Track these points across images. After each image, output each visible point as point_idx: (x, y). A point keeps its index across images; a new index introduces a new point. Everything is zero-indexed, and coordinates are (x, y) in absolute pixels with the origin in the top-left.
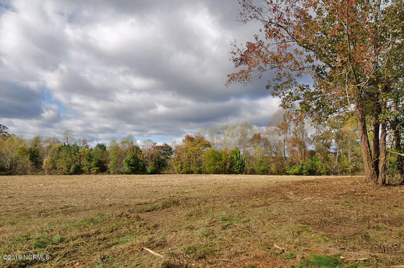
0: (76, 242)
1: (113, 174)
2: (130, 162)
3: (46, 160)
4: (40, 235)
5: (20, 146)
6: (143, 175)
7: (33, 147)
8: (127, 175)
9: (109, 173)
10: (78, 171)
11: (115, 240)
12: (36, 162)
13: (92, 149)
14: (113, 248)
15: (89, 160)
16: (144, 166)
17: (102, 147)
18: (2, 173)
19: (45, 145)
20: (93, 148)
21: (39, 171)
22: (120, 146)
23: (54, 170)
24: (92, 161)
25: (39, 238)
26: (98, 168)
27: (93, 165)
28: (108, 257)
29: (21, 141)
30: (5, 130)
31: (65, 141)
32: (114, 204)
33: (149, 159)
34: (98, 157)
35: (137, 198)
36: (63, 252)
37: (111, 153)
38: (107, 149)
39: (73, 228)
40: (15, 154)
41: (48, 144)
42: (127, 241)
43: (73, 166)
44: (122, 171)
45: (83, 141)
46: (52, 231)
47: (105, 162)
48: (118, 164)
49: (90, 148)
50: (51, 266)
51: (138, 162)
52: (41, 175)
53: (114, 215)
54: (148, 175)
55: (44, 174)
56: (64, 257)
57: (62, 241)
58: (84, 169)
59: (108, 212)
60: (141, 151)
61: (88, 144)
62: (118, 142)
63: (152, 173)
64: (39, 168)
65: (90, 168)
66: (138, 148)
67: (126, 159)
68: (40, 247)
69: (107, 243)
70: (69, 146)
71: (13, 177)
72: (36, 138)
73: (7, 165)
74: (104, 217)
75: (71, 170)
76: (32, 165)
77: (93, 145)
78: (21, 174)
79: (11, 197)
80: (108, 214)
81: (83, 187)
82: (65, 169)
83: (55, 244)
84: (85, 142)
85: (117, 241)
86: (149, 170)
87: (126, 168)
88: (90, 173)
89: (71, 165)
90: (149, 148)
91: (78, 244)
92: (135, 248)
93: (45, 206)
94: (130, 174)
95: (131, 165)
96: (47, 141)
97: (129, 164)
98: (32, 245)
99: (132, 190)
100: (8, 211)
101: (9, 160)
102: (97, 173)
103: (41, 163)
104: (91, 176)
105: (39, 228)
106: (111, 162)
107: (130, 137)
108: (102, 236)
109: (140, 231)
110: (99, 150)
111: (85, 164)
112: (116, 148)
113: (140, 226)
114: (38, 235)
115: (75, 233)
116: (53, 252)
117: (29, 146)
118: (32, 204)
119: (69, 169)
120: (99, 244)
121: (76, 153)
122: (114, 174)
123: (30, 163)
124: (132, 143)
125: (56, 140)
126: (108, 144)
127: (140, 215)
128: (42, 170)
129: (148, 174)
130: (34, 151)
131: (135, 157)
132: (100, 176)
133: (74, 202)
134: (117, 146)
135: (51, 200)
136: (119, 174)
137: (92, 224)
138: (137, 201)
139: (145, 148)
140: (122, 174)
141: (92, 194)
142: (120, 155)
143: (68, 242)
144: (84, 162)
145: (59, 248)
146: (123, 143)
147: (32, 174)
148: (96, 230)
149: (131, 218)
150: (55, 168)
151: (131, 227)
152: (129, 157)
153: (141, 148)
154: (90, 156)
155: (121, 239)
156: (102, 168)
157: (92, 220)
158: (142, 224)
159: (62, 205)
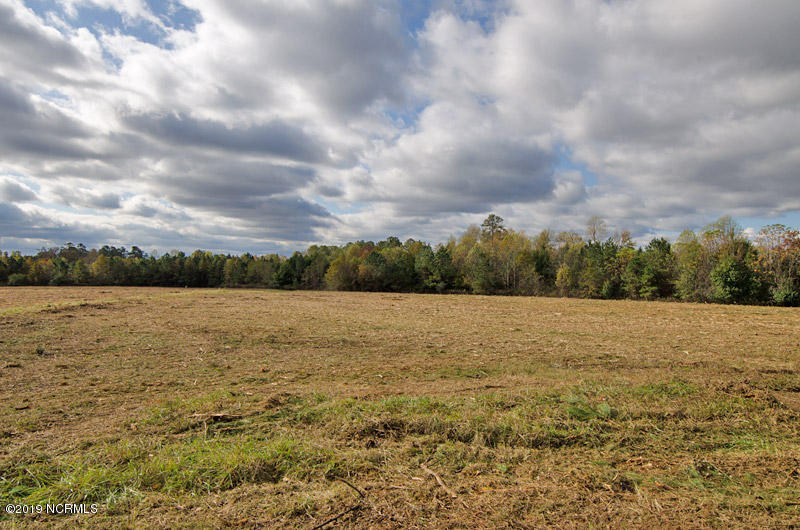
0: (639, 423)
1: (688, 301)
2: (728, 276)
3: (561, 272)
4: (576, 398)
5: (522, 249)
6: (763, 308)
7: (540, 249)
8: (722, 305)
9: (679, 299)
10: (616, 293)
11: (721, 438)
12: (547, 276)
13: (640, 250)
14: (719, 453)
15: (637, 272)
16: (765, 287)
17: (662, 246)
18: (500, 291)
19: (558, 246)
20: (644, 250)
21: (551, 291)
22: (702, 242)
23: (573, 290)
24: (642, 273)
25: (574, 404)
26: (654, 288)
27: (644, 281)
28: (713, 469)
29: (522, 240)
30: (500, 224)
31: (590, 237)
32: (705, 365)
33: (779, 270)
34: (653, 265)
35: (756, 357)
36: (617, 435)
37: (681, 258)
38: (672, 250)
39: (630, 396)
40: (515, 262)
41: (563, 244)
42: (750, 447)
43: (607, 284)
44: (708, 295)
45: (623, 236)
46: (594, 394)
47: (669, 276)
48: (698, 281)
49: (637, 249)
50: (602, 455)
51: (749, 276)
52: (554, 296)
53: (711, 386)
54: (777, 309)
55: (558, 296)
56: (622, 445)
57: (613, 415)
58: (626, 288)
59: (697, 379)
60: (755, 253)
61: (633, 240)
62: (698, 234)
63: (786, 303)
64: (550, 285)
65: (640, 288)
66: (746, 246)
67: (718, 269)
68: (579, 418)
69: (704, 440)
70: (598, 246)
71: (515, 298)
72: (543, 234)
73: (506, 280)
74: (689, 387)
75: (604, 291)
76: (540, 280)
77: (642, 243)
78: (524, 295)
79: (518, 330)
80: (696, 381)
81: (631, 322)
82: (593, 287)
83: (603, 419)
84: (626, 236)
85: (726, 440)
86: (778, 294)
87: (719, 290)
88: (639, 298)
89: (603, 281)
90: (776, 243)
91: (644, 428)
92: (775, 467)
93: (571, 350)
94: (729, 304)
95: (731, 284)
96: (561, 239)
97: (726, 282)
98: (565, 412)
99: (740, 339)
100: (518, 352)
101: (508, 272)
102: (652, 298)
103: (554, 277)
104: (642, 303)
105: (571, 385)
106: (683, 276)
107: (726, 221)
108: (690, 423)
109: (781, 431)
110: (656, 250)
111: (629, 280)
112: (694, 247)
113: (780, 420)
114: (572, 398)
115: (635, 407)
116: (601, 432)
117: (534, 248)
118: (550, 344)
119: (600, 288)
120: (686, 438)
121: (612, 259)
122: (690, 300)
123: (536, 278)
124: (732, 235)
125: (575, 237)
126: (674, 239)
127: (776, 394)
128: (556, 288)
129: (775, 304)
130: (543, 257)
131: (740, 266)
132: (659, 305)
133: (620, 349)
134: (695, 242)
135: (578, 341)
136: (701, 302)
137: (665, 397)
138: (760, 362)
139: (767, 244)
140: (709, 302)
141: (652, 339)
142: (703, 261)
143: (624, 420)
144: (627, 275)
145: (610, 427)
146: (709, 235)
147: (541, 295)
148: (676, 409)
149: (754, 399)
150: (575, 285)
151: (758, 419)
152: (724, 264)
153: (755, 244)
154: (639, 264)
155: (735, 439)
156: (663, 288)
157: (664, 389)
158: (785, 418)
159: (600, 353)
